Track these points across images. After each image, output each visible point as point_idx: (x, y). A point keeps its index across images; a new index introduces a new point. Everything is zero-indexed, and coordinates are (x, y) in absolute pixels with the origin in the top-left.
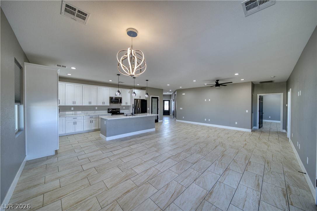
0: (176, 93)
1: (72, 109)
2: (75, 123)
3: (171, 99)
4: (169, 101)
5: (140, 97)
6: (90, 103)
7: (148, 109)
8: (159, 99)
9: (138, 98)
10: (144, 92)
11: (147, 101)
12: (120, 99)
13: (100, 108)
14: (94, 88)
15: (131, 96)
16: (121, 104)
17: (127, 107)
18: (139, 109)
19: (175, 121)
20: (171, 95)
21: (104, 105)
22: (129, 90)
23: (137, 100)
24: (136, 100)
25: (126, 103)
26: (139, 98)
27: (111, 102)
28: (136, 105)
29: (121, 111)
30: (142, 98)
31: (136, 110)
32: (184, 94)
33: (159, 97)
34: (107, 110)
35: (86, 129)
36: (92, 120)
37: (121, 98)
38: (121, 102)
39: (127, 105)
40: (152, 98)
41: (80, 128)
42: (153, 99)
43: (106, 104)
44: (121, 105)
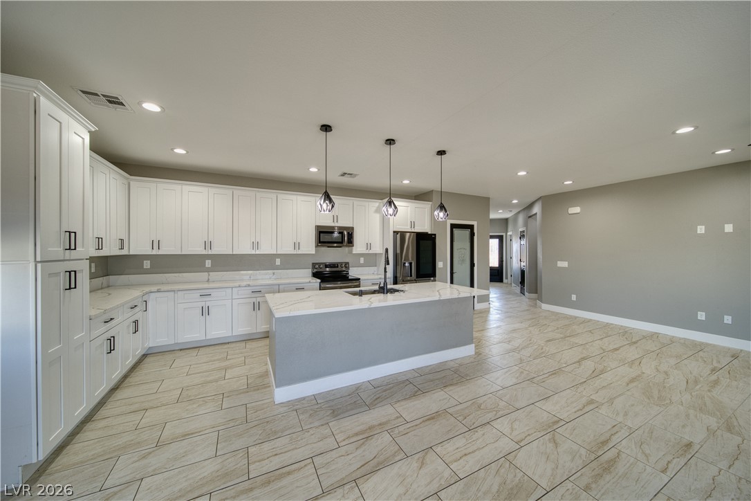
0: (537, 209)
1: (208, 263)
2: (205, 311)
3: (509, 234)
4: (501, 238)
5: (413, 224)
6: (256, 245)
7: (440, 265)
8: (475, 231)
9: (407, 228)
10: (426, 207)
11: (435, 238)
12: (348, 233)
13: (290, 261)
14: (267, 197)
15: (384, 221)
16: (352, 250)
17: (370, 259)
18: (411, 264)
19: (535, 306)
20: (506, 220)
21: (300, 252)
22: (377, 204)
23: (403, 234)
24: (398, 236)
25: (369, 246)
26: (409, 227)
27: (320, 242)
28: (398, 251)
29: (353, 273)
30: (418, 229)
31: (399, 268)
32: (577, 210)
33: (475, 223)
34: (311, 267)
35: (242, 329)
36: (259, 299)
37: (353, 228)
38: (350, 241)
39: (371, 252)
40: (453, 226)
41: (218, 329)
42: (456, 231)
43: (303, 250)
44: (351, 252)
